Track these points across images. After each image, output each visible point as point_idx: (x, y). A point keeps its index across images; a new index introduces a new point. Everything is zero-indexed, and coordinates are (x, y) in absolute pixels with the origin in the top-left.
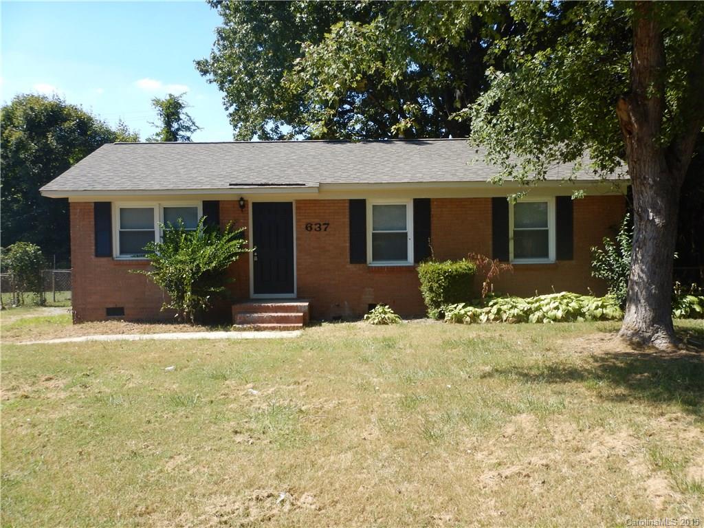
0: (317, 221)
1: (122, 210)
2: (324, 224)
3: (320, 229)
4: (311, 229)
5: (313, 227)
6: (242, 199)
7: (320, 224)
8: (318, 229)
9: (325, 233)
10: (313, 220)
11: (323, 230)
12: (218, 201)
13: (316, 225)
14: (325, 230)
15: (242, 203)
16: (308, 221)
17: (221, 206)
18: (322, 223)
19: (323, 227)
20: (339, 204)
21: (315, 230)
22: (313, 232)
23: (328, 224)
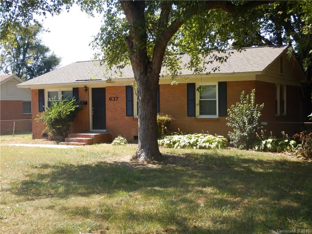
0: (113, 96)
1: (49, 92)
2: (116, 98)
3: (115, 100)
4: (111, 100)
5: (112, 99)
6: (85, 87)
7: (115, 98)
8: (114, 100)
9: (117, 101)
10: (112, 96)
11: (116, 100)
12: (78, 88)
13: (113, 98)
14: (117, 100)
15: (86, 89)
16: (110, 96)
17: (79, 90)
18: (115, 97)
19: (116, 99)
20: (122, 88)
21: (113, 100)
22: (112, 101)
23: (118, 98)
